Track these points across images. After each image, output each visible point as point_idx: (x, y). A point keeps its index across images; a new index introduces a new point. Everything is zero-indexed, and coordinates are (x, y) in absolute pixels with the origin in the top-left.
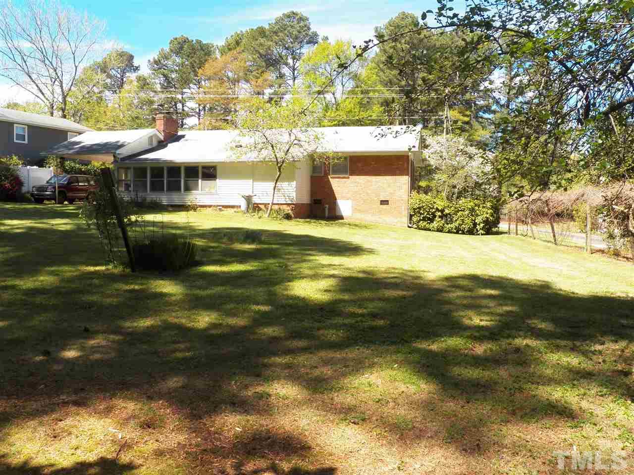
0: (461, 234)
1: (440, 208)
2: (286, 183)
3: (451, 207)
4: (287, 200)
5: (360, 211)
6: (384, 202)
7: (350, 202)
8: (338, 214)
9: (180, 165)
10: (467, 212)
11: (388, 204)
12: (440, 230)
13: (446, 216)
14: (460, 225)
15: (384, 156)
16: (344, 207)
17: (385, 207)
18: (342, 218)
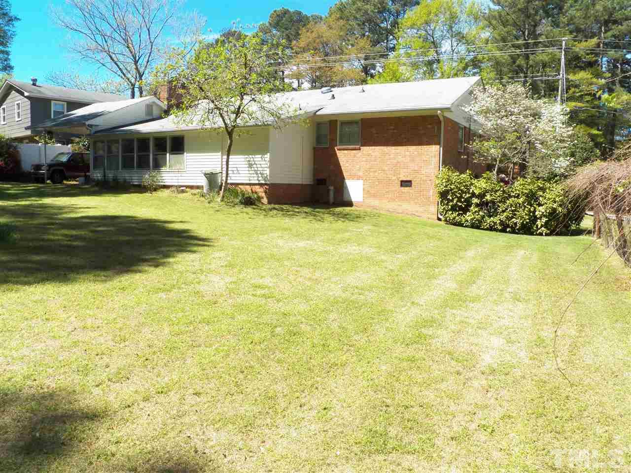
0: (510, 232)
1: (477, 192)
2: (257, 156)
3: (497, 191)
4: (260, 179)
5: (374, 196)
6: (406, 183)
7: (360, 183)
8: (346, 199)
9: (147, 136)
10: (521, 200)
11: (411, 186)
12: (476, 225)
13: (487, 203)
14: (508, 218)
15: (406, 117)
16: (355, 189)
17: (406, 189)
18: (350, 204)
